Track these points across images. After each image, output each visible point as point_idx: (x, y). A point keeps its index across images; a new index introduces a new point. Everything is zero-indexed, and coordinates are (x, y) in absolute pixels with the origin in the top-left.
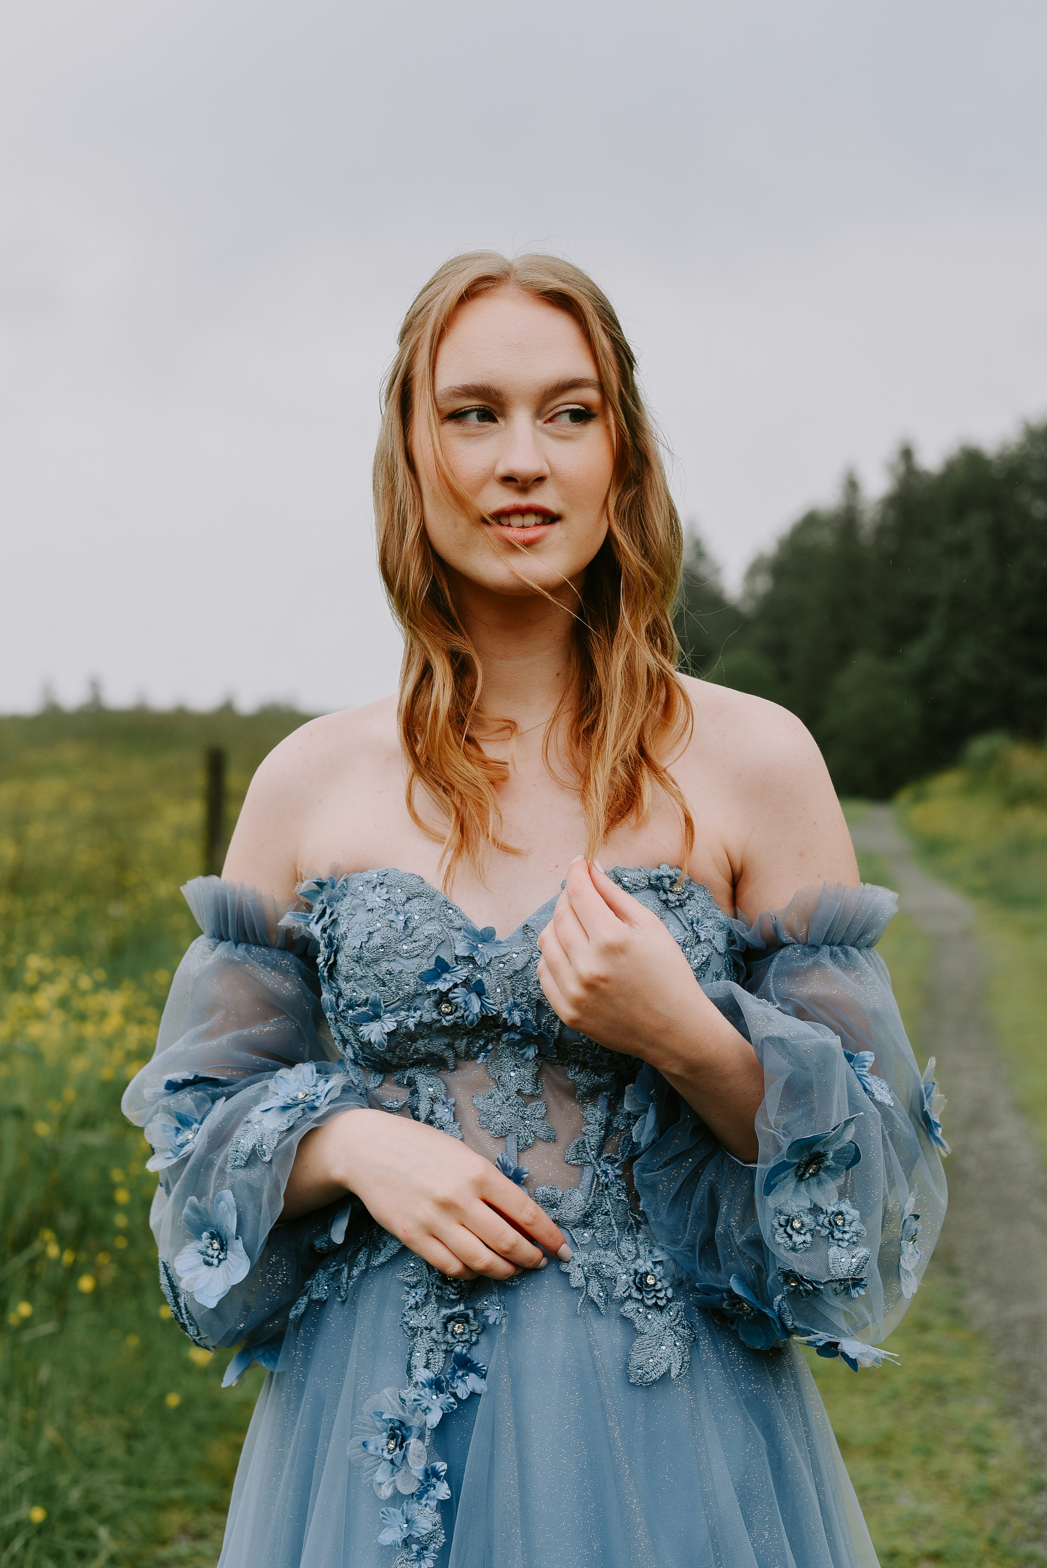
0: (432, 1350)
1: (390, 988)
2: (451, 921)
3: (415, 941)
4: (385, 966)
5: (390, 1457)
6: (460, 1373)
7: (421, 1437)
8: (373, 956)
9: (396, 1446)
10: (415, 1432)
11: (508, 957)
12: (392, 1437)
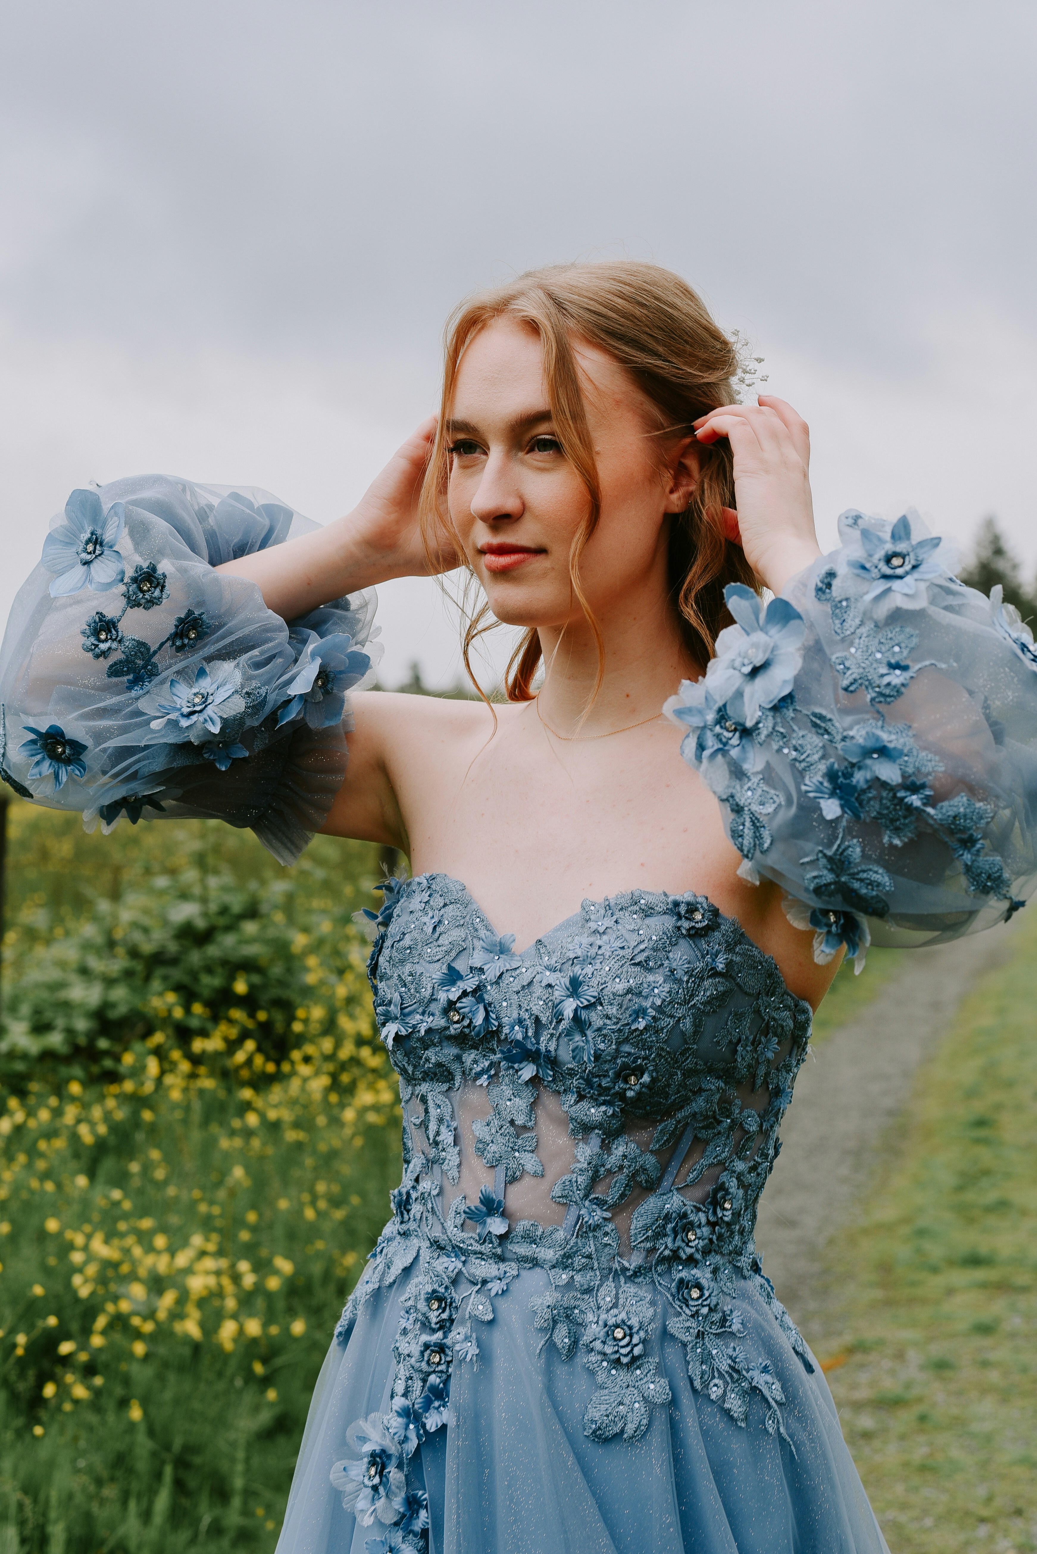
0: (411, 1378)
1: (409, 990)
2: (476, 930)
3: (439, 946)
4: (408, 968)
5: (370, 1484)
6: (436, 1404)
7: (400, 1466)
8: (400, 956)
9: (376, 1473)
10: (394, 1462)
11: (518, 971)
12: (373, 1463)
